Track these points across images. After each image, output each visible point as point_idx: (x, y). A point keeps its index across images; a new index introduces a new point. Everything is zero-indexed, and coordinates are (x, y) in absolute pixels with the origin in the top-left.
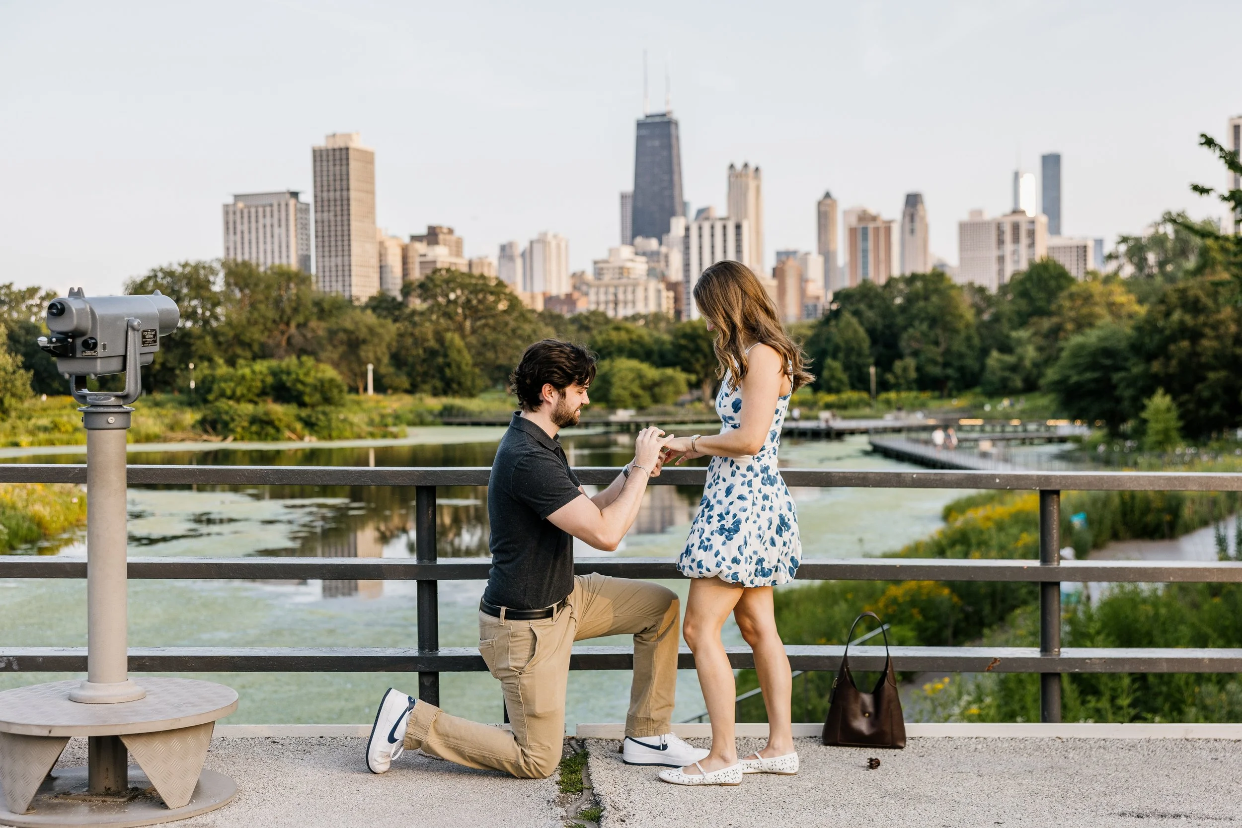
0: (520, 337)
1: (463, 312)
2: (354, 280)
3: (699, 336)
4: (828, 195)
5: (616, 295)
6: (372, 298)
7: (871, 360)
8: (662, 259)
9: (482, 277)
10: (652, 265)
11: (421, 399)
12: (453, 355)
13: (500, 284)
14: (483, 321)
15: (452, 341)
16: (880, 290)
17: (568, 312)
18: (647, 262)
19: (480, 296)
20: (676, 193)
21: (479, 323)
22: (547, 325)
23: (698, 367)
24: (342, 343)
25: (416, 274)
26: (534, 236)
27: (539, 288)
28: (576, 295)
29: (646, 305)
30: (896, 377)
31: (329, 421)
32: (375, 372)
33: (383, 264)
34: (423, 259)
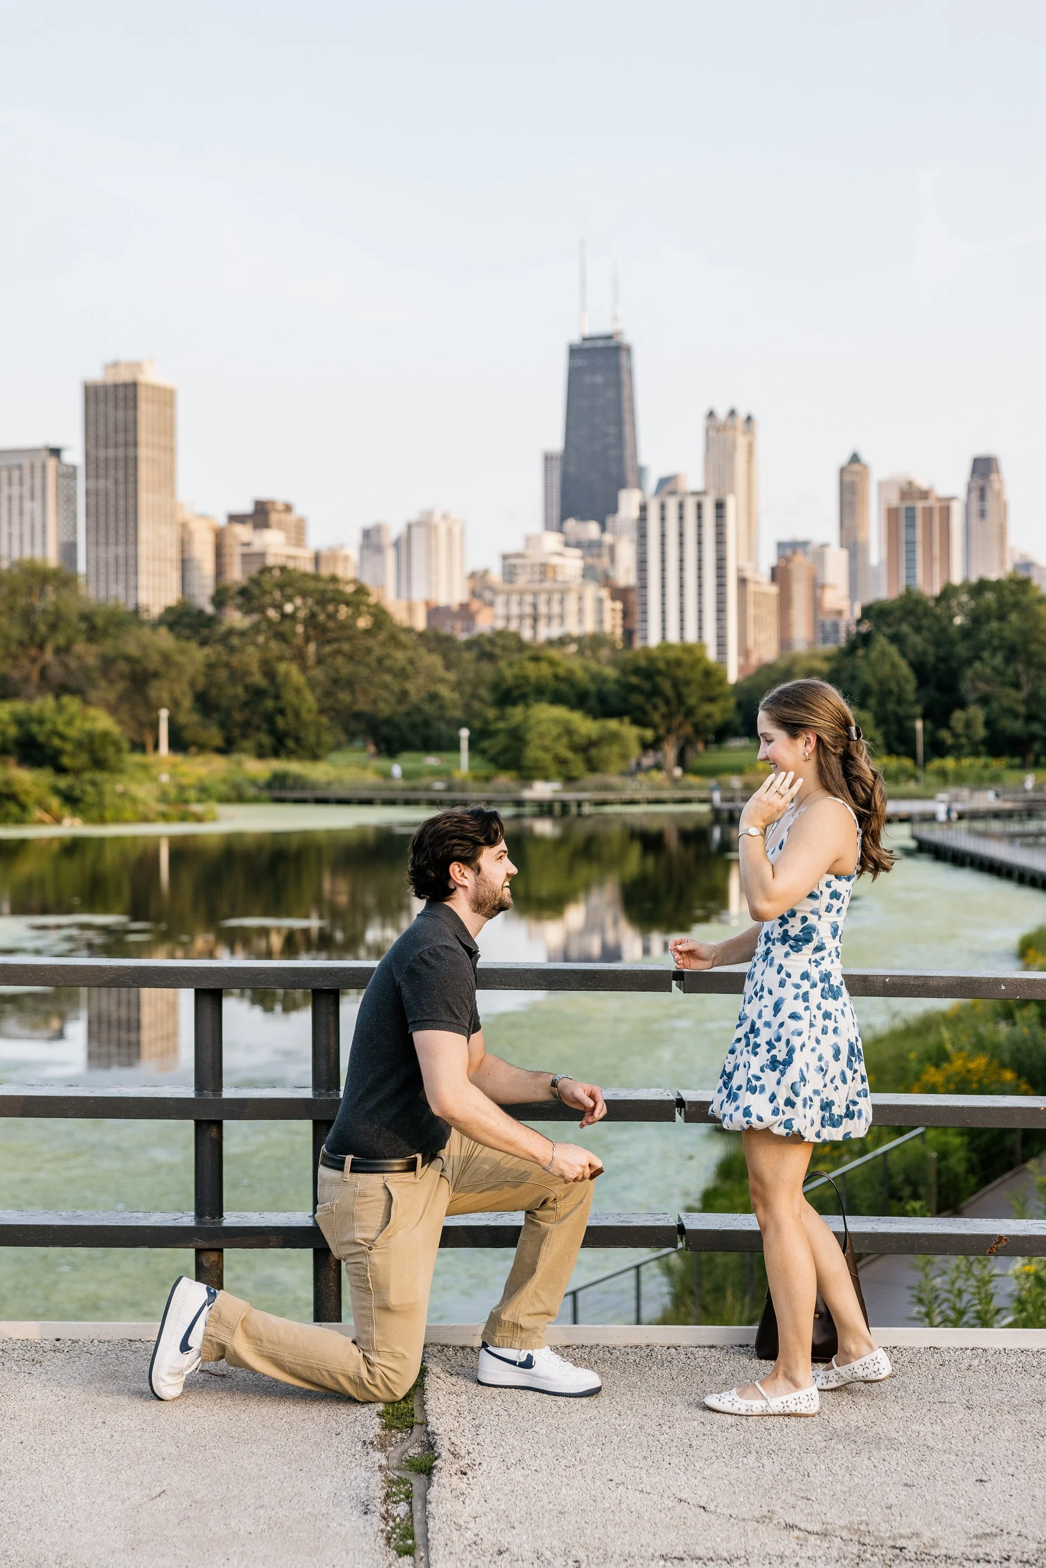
0: (389, 670)
1: (305, 632)
2: (143, 580)
3: (659, 672)
4: (855, 459)
5: (535, 606)
6: (169, 610)
7: (918, 710)
8: (606, 552)
9: (334, 579)
10: (590, 561)
11: (239, 763)
12: (289, 697)
13: (361, 590)
14: (335, 646)
15: (287, 675)
16: (932, 603)
17: (463, 631)
18: (583, 558)
19: (331, 608)
20: (628, 452)
21: (328, 649)
22: (430, 651)
23: (656, 718)
24: (122, 677)
25: (236, 574)
26: (413, 516)
27: (419, 594)
28: (475, 605)
29: (581, 621)
30: (956, 736)
31: (100, 794)
32: (171, 721)
33: (187, 555)
34: (246, 550)
